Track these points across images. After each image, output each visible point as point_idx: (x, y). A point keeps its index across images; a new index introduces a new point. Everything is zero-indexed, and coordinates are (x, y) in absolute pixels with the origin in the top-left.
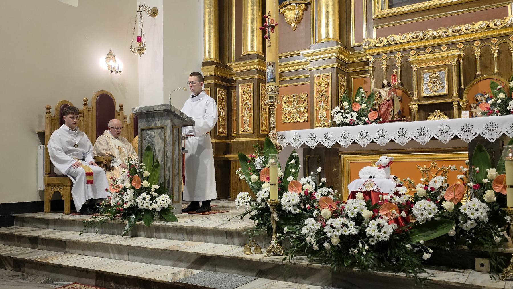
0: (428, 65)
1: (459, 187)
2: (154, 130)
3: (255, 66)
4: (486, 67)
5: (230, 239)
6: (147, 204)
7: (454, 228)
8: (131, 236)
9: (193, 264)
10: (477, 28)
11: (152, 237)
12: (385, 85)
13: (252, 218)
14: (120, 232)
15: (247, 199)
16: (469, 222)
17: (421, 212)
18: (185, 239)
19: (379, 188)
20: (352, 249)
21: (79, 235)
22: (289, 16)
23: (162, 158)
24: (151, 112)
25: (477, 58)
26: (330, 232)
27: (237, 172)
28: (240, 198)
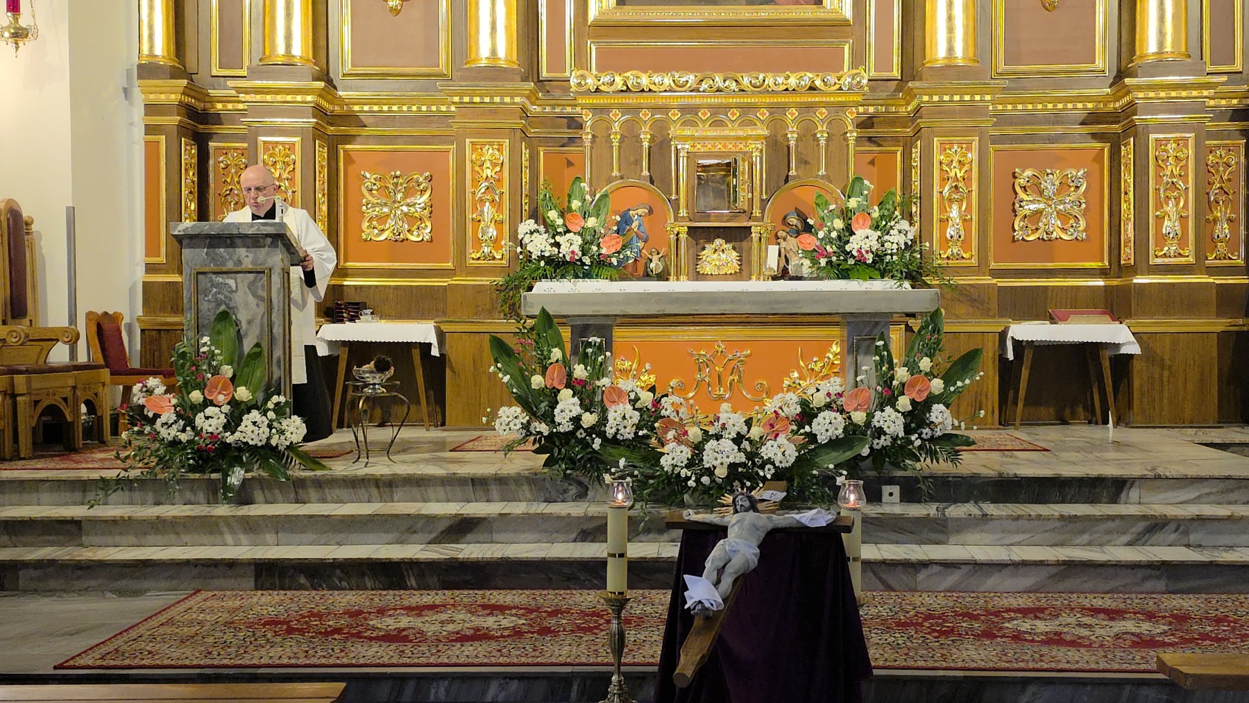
0: (710, 148)
2: (233, 275)
3: (309, 98)
4: (806, 163)
5: (480, 493)
7: (867, 447)
9: (443, 535)
10: (794, 85)
15: (523, 418)
18: (373, 499)
23: (257, 337)
24: (226, 236)
25: (791, 142)
28: (508, 417)
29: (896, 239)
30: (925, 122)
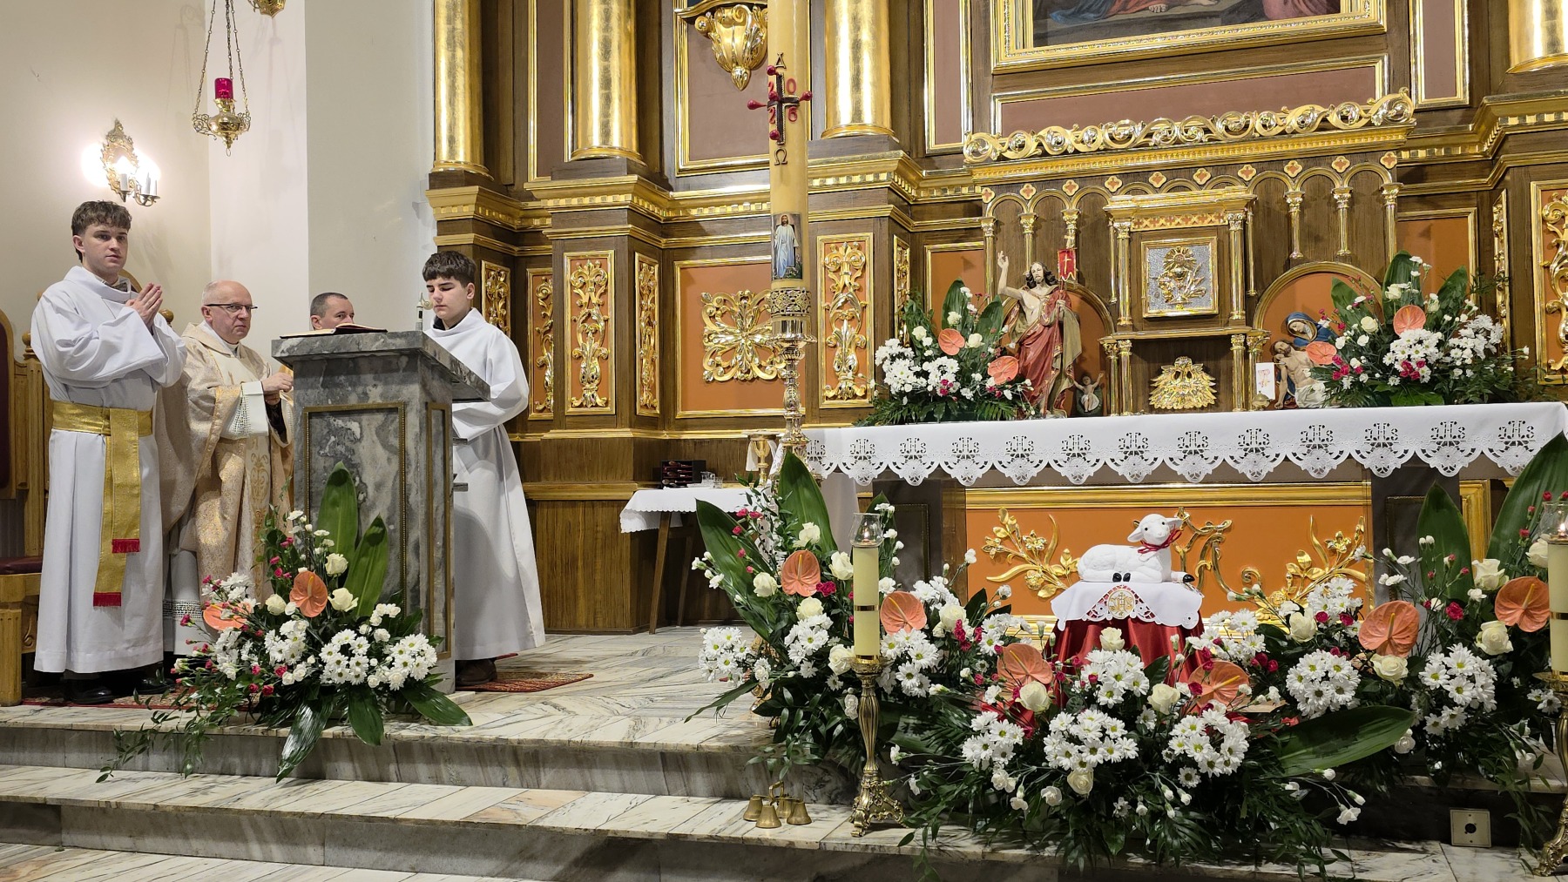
0: (1163, 224)
1: (1404, 611)
2: (356, 417)
3: (622, 198)
4: (1317, 239)
5: (676, 778)
6: (358, 669)
7: (1410, 731)
8: (298, 778)
9: (576, 865)
10: (1295, 126)
11: (382, 779)
12: (1037, 279)
13: (762, 710)
14: (253, 766)
15: (742, 650)
16: (1446, 712)
17: (1317, 686)
18: (510, 782)
19: (1151, 611)
20: (1122, 802)
21: (98, 781)
22: (727, 41)
23: (388, 509)
24: (345, 356)
25: (1293, 210)
26: (1068, 755)
27: (696, 563)
28: (716, 647)
29: (1469, 344)
30: (1515, 159)
